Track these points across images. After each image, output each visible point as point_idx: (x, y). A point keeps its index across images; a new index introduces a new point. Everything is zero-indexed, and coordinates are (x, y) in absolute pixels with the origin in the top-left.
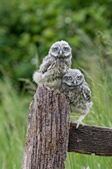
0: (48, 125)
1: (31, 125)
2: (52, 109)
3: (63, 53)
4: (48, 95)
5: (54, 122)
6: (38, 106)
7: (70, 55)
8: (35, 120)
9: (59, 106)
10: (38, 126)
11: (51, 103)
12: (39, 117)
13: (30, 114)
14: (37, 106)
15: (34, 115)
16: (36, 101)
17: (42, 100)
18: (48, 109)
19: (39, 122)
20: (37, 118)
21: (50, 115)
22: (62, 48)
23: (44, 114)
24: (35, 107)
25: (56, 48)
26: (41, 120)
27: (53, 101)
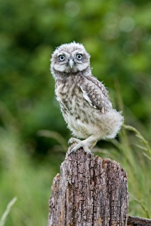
0: (86, 221)
1: (55, 219)
2: (94, 190)
3: (75, 64)
4: (87, 163)
5: (98, 214)
6: (69, 184)
7: (87, 68)
8: (62, 210)
9: (108, 185)
10: (68, 222)
11: (94, 178)
12: (69, 205)
13: (53, 199)
14: (66, 184)
15: (60, 200)
16: (64, 174)
17: (76, 173)
18: (87, 190)
19: (69, 213)
20: (66, 206)
21: (90, 201)
22: (73, 55)
23: (79, 199)
24: (63, 186)
25: (62, 56)
26: (74, 211)
27: (96, 174)
